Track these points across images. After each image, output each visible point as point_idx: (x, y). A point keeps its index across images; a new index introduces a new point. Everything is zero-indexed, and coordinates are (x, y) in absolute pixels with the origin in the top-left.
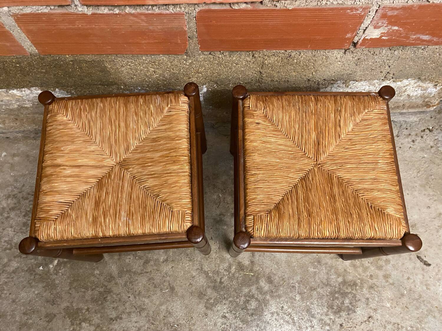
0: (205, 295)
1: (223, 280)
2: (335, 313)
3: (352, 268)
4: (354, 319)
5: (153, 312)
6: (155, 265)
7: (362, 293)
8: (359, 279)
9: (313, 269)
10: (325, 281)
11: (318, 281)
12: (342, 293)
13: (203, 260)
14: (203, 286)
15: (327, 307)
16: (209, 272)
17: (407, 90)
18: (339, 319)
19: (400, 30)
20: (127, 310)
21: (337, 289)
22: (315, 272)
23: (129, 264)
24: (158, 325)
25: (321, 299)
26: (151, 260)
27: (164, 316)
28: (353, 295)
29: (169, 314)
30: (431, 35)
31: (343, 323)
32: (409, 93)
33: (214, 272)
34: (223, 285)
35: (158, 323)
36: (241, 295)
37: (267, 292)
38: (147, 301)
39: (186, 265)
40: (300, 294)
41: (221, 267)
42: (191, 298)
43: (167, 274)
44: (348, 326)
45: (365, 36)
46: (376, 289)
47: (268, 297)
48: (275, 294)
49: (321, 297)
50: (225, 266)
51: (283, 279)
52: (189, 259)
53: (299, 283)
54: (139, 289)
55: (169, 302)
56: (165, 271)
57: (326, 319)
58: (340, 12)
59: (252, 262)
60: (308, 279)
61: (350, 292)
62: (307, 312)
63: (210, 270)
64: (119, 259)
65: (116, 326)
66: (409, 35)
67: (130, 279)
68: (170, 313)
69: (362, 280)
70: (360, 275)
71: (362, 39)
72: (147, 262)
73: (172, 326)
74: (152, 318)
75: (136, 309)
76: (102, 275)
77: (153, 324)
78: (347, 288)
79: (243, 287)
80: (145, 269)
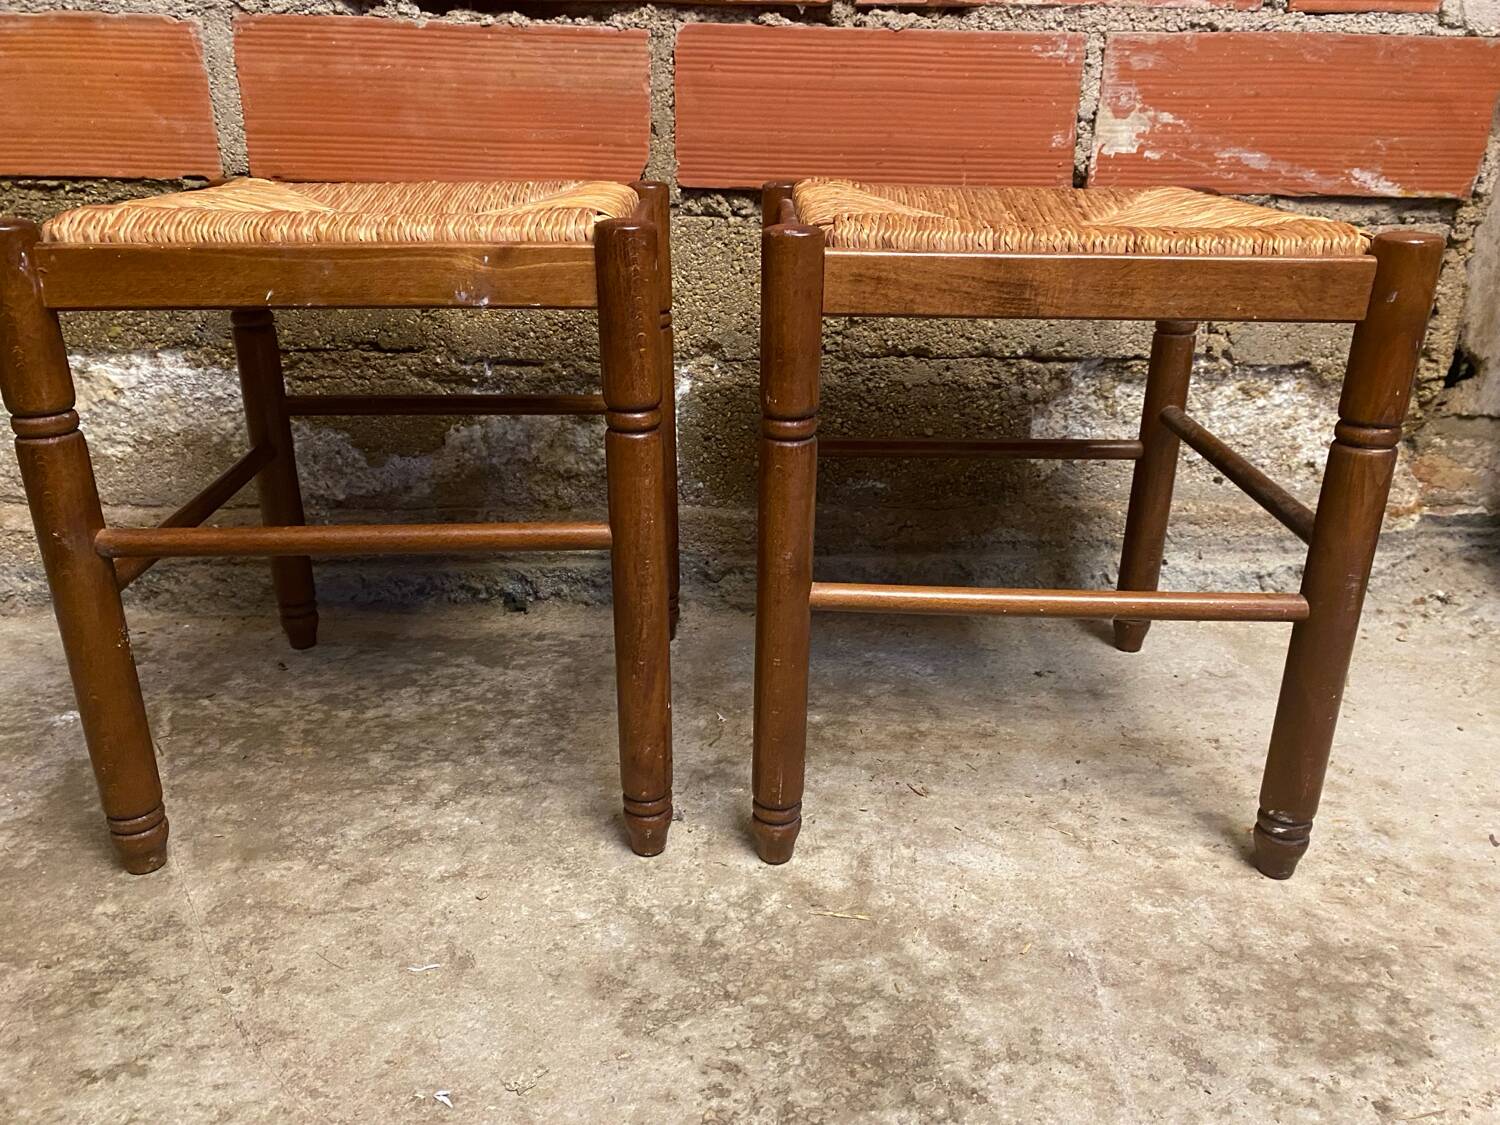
0: (625, 984)
1: (719, 936)
2: (1326, 1057)
3: (1338, 906)
4: (1440, 1082)
5: (333, 1045)
6: (399, 887)
7: (1428, 985)
8: (1389, 940)
9: (1153, 905)
10: (1221, 944)
11: (1192, 944)
12: (1326, 986)
13: (629, 875)
14: (618, 955)
15: (1274, 1035)
16: (655, 910)
17: (1299, 441)
18: (1359, 1082)
19: (1180, 125)
20: (191, 1040)
21: (1296, 974)
22: (1167, 918)
23: (274, 884)
24: (339, 1098)
25: (1228, 1003)
26: (388, 874)
27: (388, 1062)
28: (1387, 993)
29: (416, 1053)
30: (1267, 152)
31: (1385, 1099)
32: (1310, 453)
33: (678, 911)
34: (723, 950)
35: (342, 1090)
36: (810, 985)
37: (943, 978)
38: (311, 1003)
39: (548, 891)
40: (1113, 985)
41: (715, 895)
42: (550, 994)
43: (450, 916)
44: (1422, 1110)
45: (1100, 145)
46: (1492, 975)
47: (951, 995)
48: (989, 985)
49: (1227, 997)
50: (734, 892)
51: (1017, 937)
52: (566, 873)
53: (1097, 951)
54: (290, 965)
55: (432, 1007)
56: (440, 907)
57: (1286, 1079)
58: (1017, 50)
59: (863, 885)
60: (1136, 936)
61: (1369, 984)
62: (1176, 1054)
63: (658, 906)
64: (236, 871)
65: (96, 1103)
66: (1209, 149)
67: (257, 929)
68: (422, 1050)
69: (1405, 945)
70: (1384, 927)
71: (1095, 155)
72: (366, 878)
73: (421, 1102)
74: (320, 1068)
75: (245, 1034)
76: (124, 920)
77: (313, 1093)
78: (1348, 972)
79: (819, 959)
80: (349, 898)
